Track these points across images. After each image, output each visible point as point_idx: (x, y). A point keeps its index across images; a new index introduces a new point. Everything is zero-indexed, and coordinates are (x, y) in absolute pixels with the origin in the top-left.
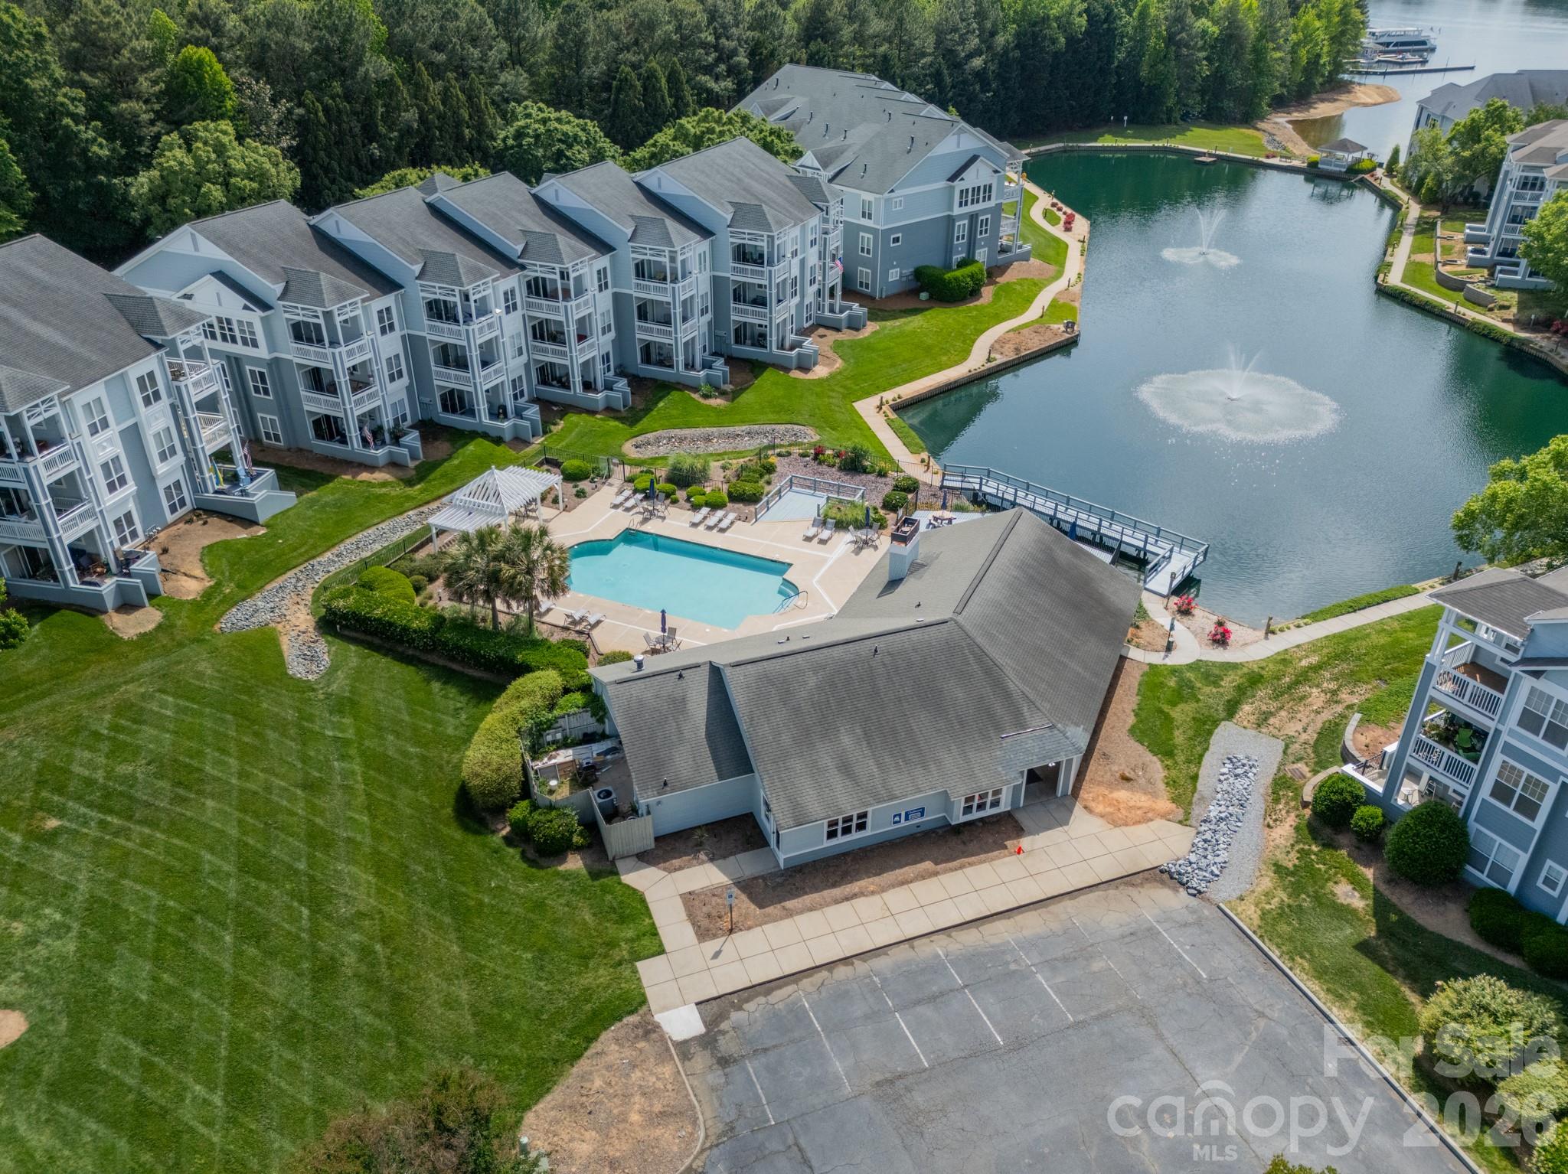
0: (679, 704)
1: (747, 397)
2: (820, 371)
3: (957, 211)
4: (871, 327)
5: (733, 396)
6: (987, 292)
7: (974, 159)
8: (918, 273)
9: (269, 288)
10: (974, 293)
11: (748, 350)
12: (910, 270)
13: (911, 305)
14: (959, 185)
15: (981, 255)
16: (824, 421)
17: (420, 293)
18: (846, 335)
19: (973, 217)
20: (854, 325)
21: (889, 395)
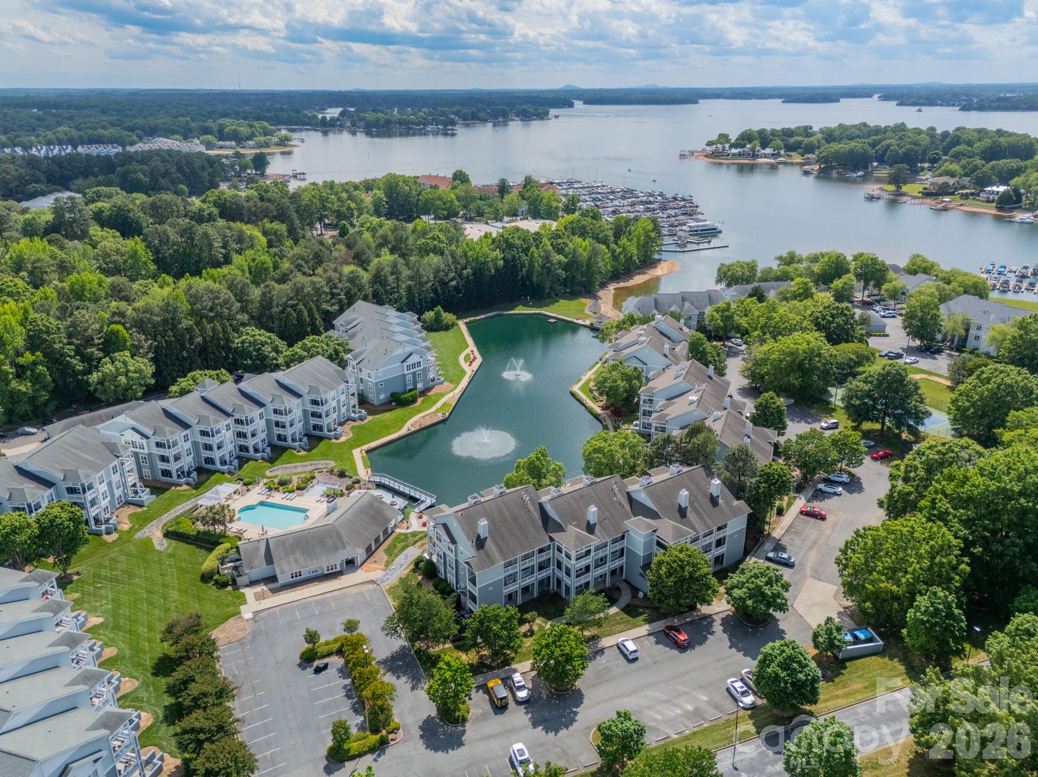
0: (257, 549)
1: (314, 451)
2: (343, 439)
3: (406, 372)
4: (370, 418)
5: (309, 450)
6: (420, 400)
7: (411, 354)
8: (392, 395)
9: (149, 432)
10: (414, 401)
11: (317, 433)
12: (388, 394)
13: (390, 408)
14: (405, 364)
15: (420, 386)
16: (339, 458)
17: (197, 428)
18: (359, 423)
19: (414, 374)
20: (362, 419)
21: (366, 447)
